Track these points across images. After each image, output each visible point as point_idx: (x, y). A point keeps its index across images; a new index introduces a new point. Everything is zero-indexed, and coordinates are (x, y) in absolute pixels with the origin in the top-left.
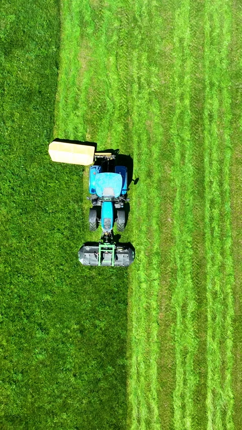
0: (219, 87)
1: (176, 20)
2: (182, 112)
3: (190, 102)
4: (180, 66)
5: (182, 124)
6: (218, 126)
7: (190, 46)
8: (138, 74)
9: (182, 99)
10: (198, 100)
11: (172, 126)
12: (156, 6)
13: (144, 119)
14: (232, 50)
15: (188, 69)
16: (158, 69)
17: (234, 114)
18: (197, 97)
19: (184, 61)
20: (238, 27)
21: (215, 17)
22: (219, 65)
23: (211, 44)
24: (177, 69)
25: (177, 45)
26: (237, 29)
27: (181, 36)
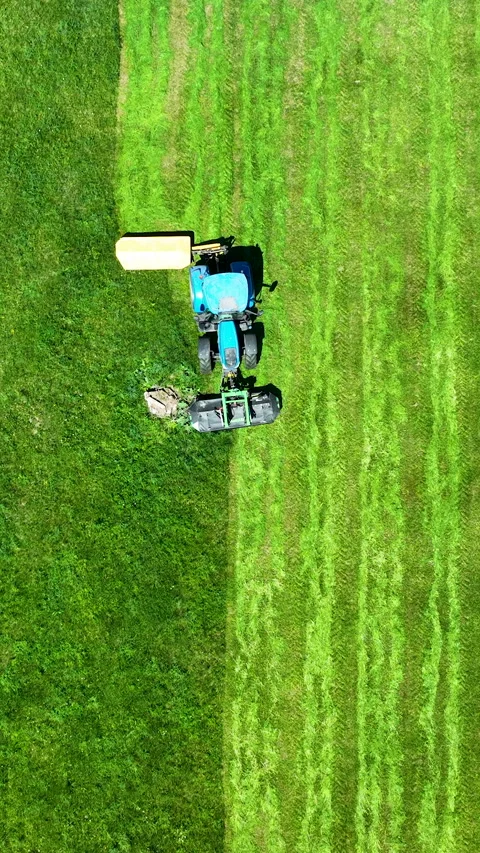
0: (382, 763)
1: (309, 643)
2: (319, 812)
3: (332, 792)
4: (315, 726)
5: (317, 833)
6: (380, 835)
7: (332, 688)
8: (241, 742)
9: (317, 788)
10: (345, 790)
11: (301, 837)
12: (273, 619)
13: (252, 825)
14: (405, 696)
15: (328, 733)
16: (277, 732)
17: (408, 814)
18: (342, 782)
19: (322, 717)
20: (416, 654)
21: (377, 636)
22: (382, 724)
23: (370, 684)
24: (310, 731)
25: (310, 688)
26: (415, 657)
27: (317, 671)
